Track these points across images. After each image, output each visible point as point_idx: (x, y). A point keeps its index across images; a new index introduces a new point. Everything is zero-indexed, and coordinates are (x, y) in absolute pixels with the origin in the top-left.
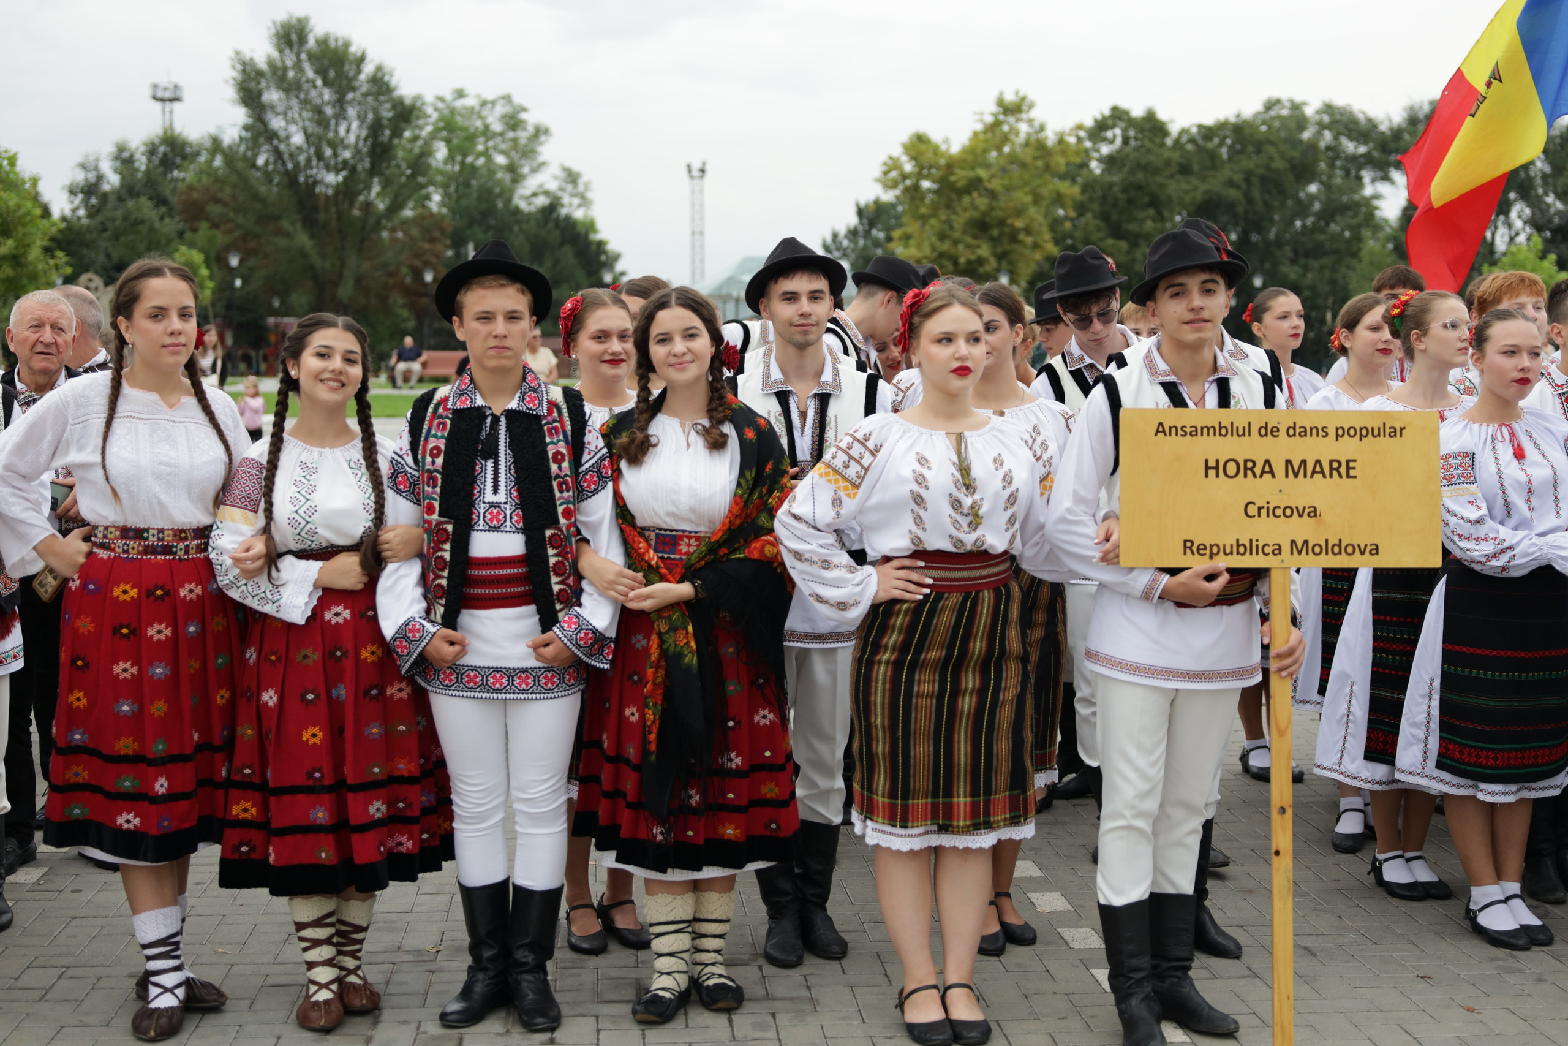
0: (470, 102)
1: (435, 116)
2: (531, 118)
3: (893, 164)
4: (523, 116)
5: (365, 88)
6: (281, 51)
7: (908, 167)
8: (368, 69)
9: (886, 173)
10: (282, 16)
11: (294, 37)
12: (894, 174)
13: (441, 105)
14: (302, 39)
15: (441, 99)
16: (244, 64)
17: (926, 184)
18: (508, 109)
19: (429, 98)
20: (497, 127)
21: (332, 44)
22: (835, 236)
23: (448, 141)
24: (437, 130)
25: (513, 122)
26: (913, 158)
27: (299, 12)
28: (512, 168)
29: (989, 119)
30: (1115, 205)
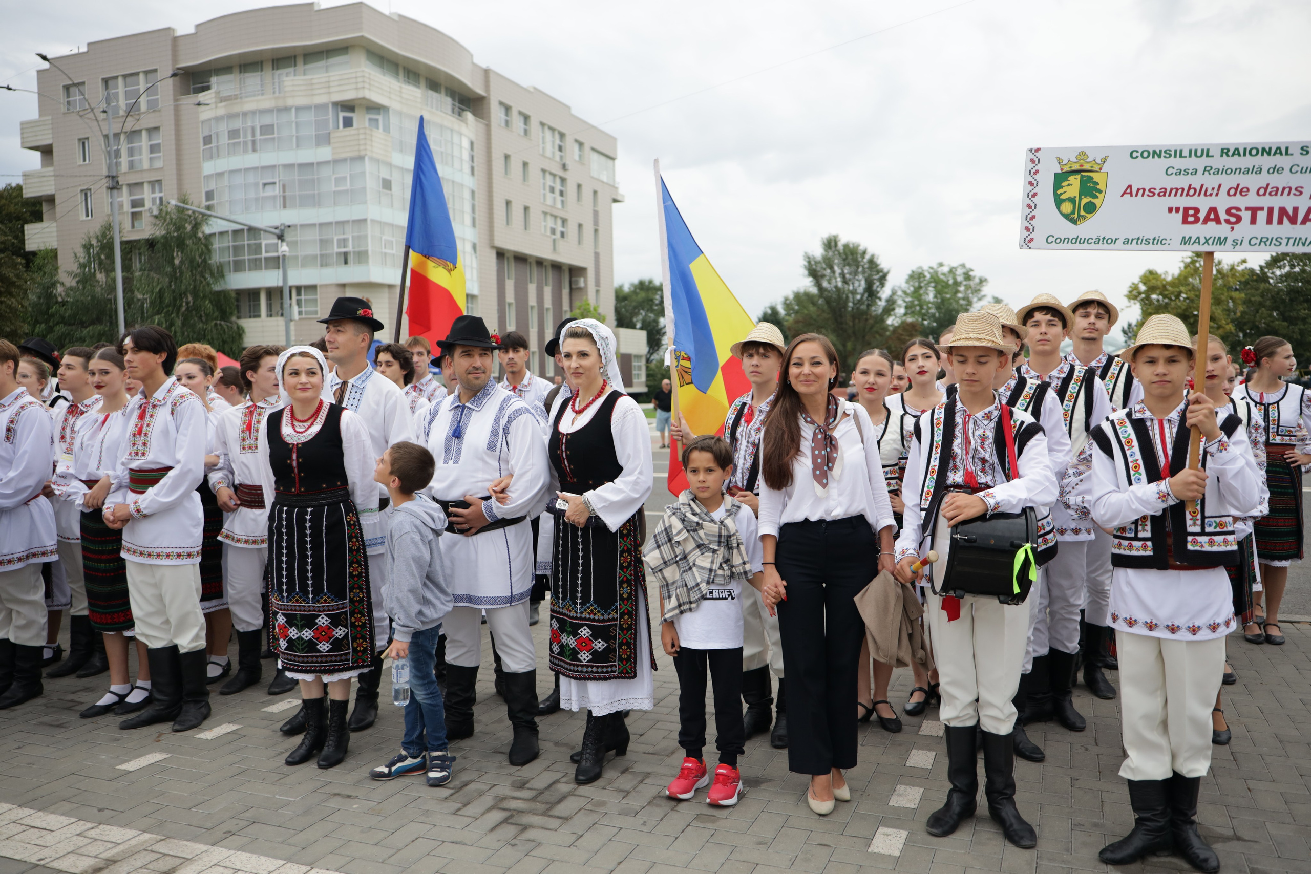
0: (945, 269)
1: (928, 276)
2: (977, 273)
3: (1135, 287)
4: (971, 273)
5: (866, 266)
6: (826, 251)
7: (1143, 288)
8: (867, 257)
9: (1130, 292)
10: (825, 235)
11: (833, 244)
12: (1135, 293)
13: (931, 271)
14: (836, 245)
15: (932, 268)
16: (809, 258)
17: (1154, 296)
18: (964, 270)
19: (926, 268)
20: (960, 279)
21: (851, 246)
22: (1130, 325)
23: (935, 287)
24: (930, 282)
25: (968, 277)
26: (1145, 284)
27: (834, 233)
28: (966, 298)
29: (1189, 260)
30: (1283, 301)
